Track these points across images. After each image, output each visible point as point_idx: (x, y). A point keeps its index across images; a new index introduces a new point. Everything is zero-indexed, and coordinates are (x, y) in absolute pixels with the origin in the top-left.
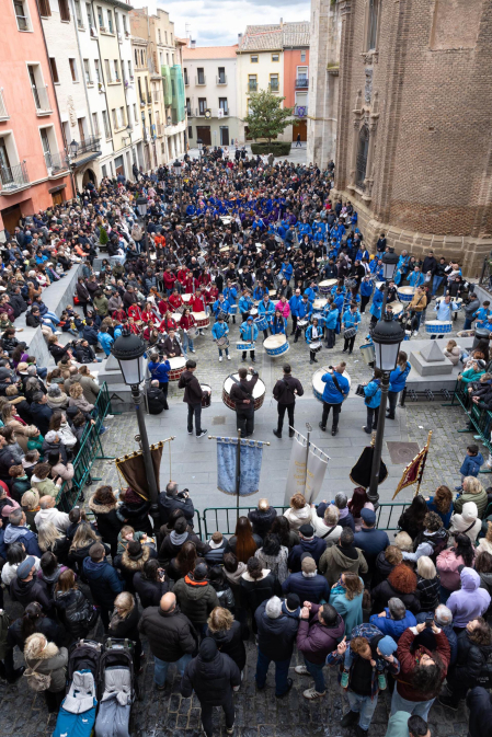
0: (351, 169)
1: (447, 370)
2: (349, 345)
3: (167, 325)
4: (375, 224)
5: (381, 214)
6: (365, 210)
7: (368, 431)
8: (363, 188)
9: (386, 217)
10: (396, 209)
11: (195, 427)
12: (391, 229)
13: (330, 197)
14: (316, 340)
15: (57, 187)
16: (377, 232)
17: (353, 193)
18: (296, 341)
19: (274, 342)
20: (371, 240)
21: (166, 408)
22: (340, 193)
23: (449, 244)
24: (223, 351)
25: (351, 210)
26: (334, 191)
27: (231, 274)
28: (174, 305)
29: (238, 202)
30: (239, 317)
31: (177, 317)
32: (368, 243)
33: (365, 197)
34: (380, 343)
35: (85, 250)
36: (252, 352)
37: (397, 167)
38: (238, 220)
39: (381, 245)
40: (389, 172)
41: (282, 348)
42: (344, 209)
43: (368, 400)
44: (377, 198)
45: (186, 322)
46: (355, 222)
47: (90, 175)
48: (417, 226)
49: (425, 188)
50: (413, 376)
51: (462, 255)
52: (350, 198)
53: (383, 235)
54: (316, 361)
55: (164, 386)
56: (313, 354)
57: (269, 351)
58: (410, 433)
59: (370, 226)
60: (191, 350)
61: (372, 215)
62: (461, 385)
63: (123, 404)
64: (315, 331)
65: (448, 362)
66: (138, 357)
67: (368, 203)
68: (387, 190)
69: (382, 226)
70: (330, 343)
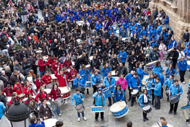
2: (174, 108)
3: (42, 97)
4: (182, 24)
5: (185, 17)
6: (174, 14)
13: (149, 7)
14: (146, 104)
16: (183, 29)
17: (165, 4)
18: (132, 105)
19: (118, 107)
20: (179, 35)
22: (156, 4)
24: (81, 114)
25: (163, 14)
26: (152, 3)
29: (88, 12)
30: (91, 89)
31: (48, 91)
32: (177, 36)
33: (173, 6)
36: (102, 114)
38: (88, 24)
39: (186, 37)
42: (160, 15)
44: (181, 6)
45: (55, 94)
46: (167, 22)
52: (163, 7)
53: (187, 31)
54: (147, 119)
56: (145, 114)
57: (114, 114)
59: (178, 25)
60: (58, 114)
61: (179, 18)
64: (145, 97)
66: (24, 119)
67: (176, 10)
70: (158, 106)
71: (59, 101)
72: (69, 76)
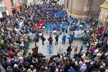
0: (66, 5)
1: (80, 35)
3: (39, 29)
4: (70, 14)
7: (69, 44)
8: (68, 8)
9: (71, 13)
10: (73, 12)
11: (43, 44)
12: (72, 15)
15: (21, 7)
17: (66, 9)
18: (58, 31)
19: (55, 31)
21: (39, 41)
23: (80, 17)
24: (47, 33)
25: (66, 12)
26: (63, 9)
27: (48, 21)
28: (40, 26)
29: (49, 10)
31: (40, 27)
32: (69, 17)
34: (71, 31)
35: (25, 17)
36: (51, 32)
37: (73, 5)
38: (49, 13)
39: (70, 17)
40: (72, 6)
41: (56, 32)
43: (69, 39)
44: (70, 10)
45: (42, 28)
46: (67, 13)
47: (26, 6)
48: (76, 14)
49: (77, 8)
50: (75, 36)
51: (82, 18)
52: (66, 10)
54: (61, 34)
55: (38, 38)
57: (54, 33)
58: (75, 44)
59: (69, 14)
60: (42, 32)
62: (82, 37)
63: (32, 40)
64: (61, 30)
65: (80, 34)
66: (35, 33)
67: (69, 11)
68: (71, 9)
69: (71, 14)
70: (63, 31)
71: (42, 30)
72: (45, 24)
